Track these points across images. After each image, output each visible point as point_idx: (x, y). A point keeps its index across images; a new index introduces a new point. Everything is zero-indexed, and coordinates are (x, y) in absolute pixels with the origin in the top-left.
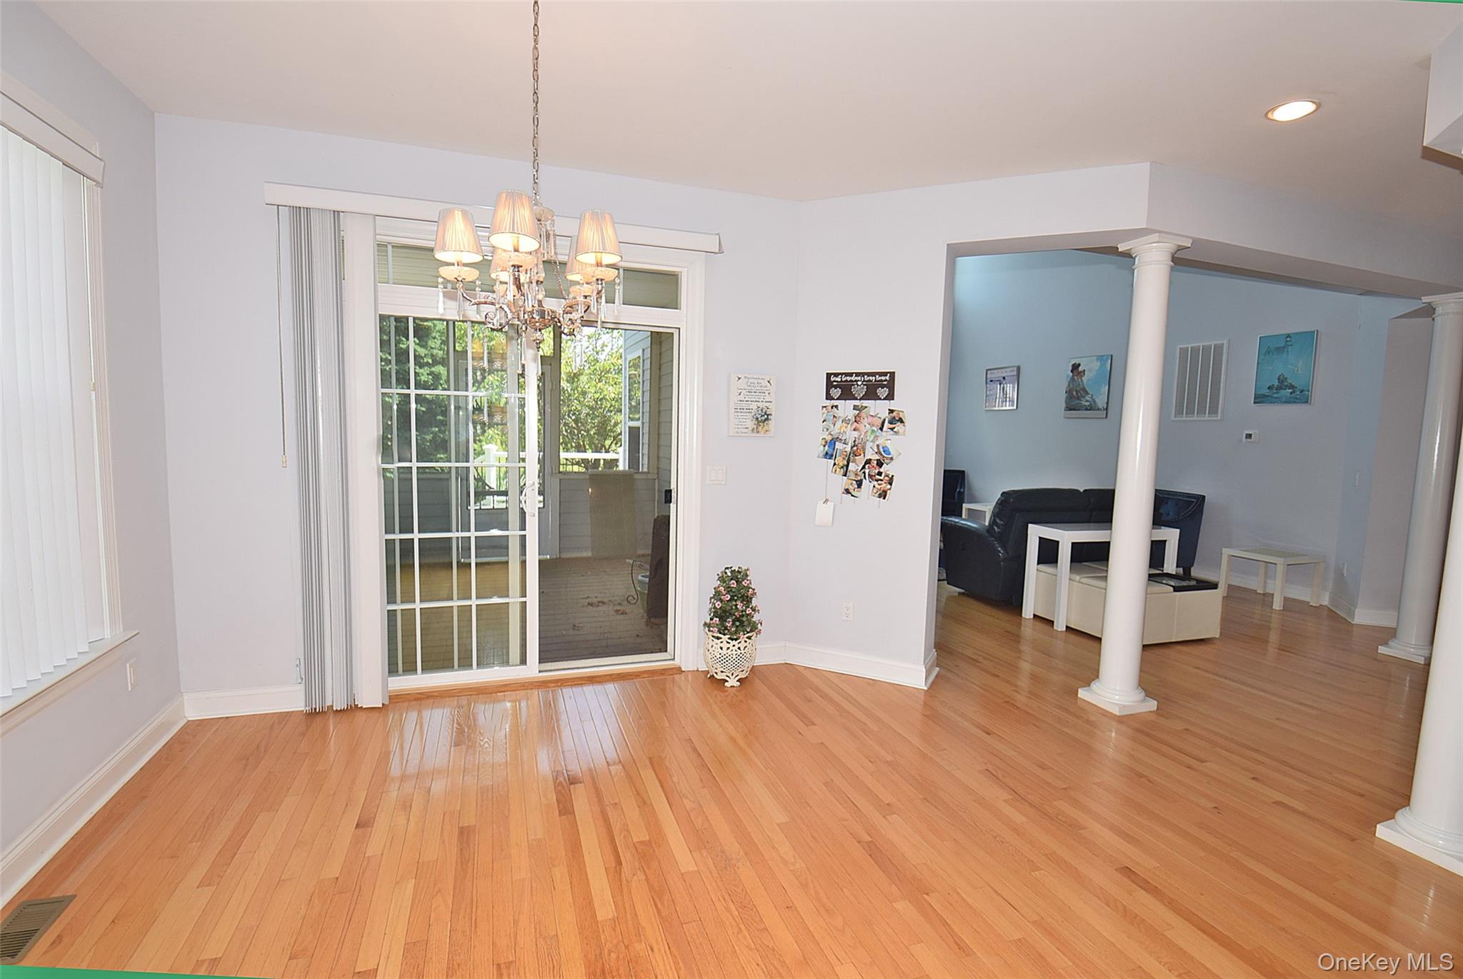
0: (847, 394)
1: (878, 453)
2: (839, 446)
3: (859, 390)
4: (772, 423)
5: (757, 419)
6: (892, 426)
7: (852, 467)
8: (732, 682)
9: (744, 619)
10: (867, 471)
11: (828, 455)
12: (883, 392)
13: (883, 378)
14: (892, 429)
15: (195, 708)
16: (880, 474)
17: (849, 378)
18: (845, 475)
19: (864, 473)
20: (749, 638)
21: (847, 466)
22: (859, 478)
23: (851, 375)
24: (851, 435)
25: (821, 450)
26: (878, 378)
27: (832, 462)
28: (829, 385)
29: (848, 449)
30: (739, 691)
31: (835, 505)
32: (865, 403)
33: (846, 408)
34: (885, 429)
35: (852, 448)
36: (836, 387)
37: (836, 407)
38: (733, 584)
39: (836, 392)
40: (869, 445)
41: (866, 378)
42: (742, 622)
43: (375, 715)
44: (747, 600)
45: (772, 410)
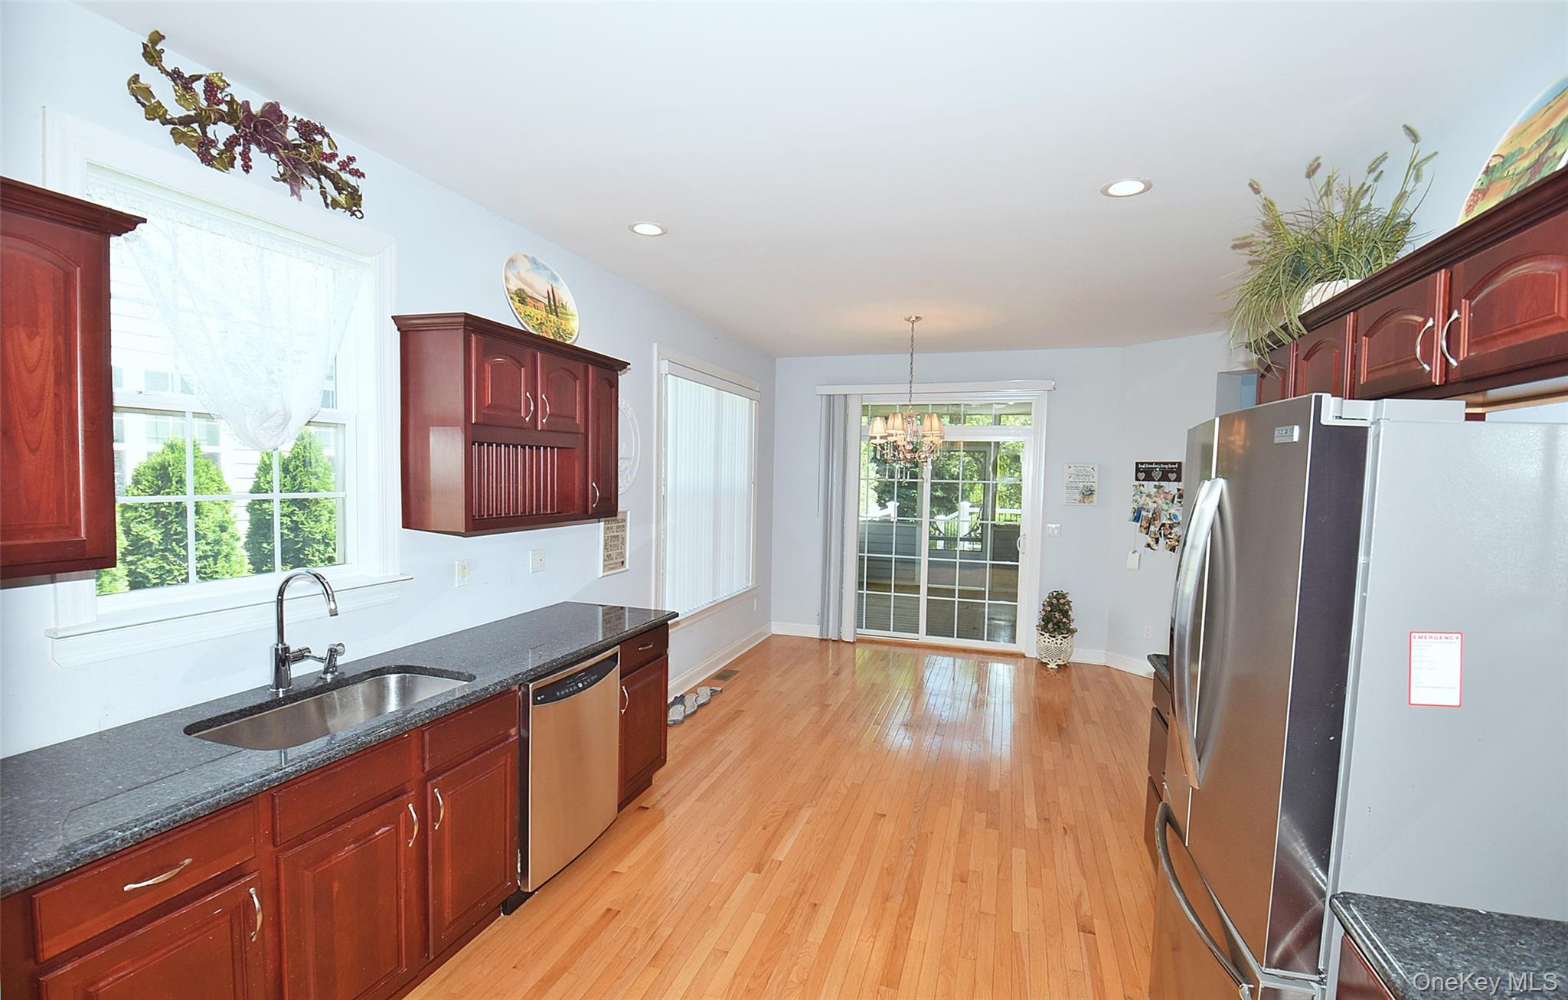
0: (1149, 478)
1: (1170, 519)
2: (1144, 513)
3: (1157, 474)
4: (1095, 497)
5: (1083, 494)
6: (1179, 500)
7: (1152, 528)
8: (1052, 665)
9: (1061, 624)
10: (1162, 532)
11: (1136, 519)
12: (1172, 476)
13: (1173, 466)
14: (1180, 502)
15: (776, 628)
16: (1170, 534)
17: (1150, 466)
18: (1147, 534)
19: (1160, 533)
20: (1065, 638)
21: (1149, 527)
22: (1156, 537)
23: (1152, 463)
24: (1152, 506)
25: (1131, 516)
26: (1170, 466)
27: (1139, 524)
28: (1138, 470)
29: (1150, 516)
30: (1057, 672)
31: (1140, 556)
32: (1162, 483)
33: (1149, 487)
34: (1175, 502)
35: (1153, 514)
36: (1141, 472)
37: (1143, 485)
38: (1055, 601)
39: (1142, 476)
40: (1163, 513)
41: (1162, 466)
42: (1059, 627)
43: (848, 645)
44: (1065, 614)
45: (1095, 487)
